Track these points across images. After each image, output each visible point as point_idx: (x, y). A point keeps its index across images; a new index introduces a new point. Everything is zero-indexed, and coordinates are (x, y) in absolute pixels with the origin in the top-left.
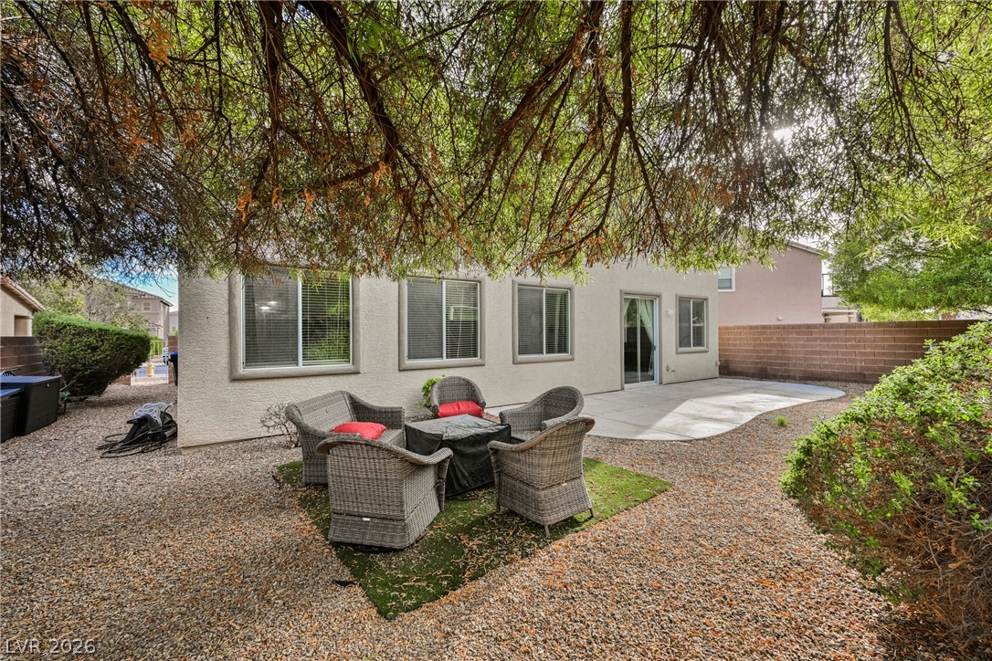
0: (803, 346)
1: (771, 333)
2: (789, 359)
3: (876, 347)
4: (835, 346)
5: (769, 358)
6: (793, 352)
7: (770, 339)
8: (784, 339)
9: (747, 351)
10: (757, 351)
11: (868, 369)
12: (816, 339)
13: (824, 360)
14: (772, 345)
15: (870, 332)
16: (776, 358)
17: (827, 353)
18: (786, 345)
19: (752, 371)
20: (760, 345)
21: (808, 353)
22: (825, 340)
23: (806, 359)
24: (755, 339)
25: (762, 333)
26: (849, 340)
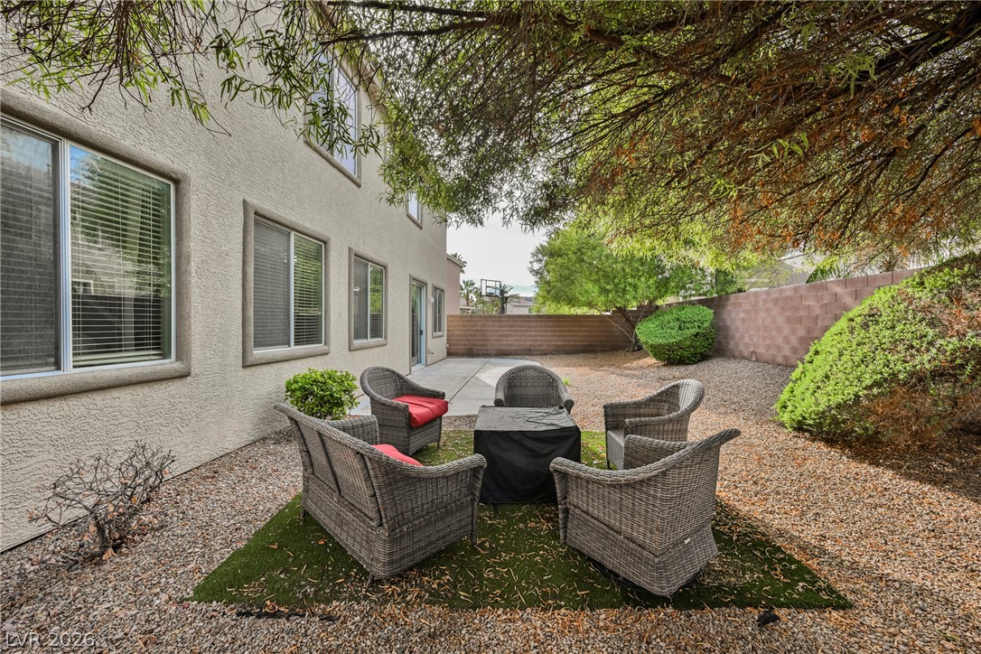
0: (497, 331)
1: (476, 321)
2: (487, 340)
3: (537, 331)
4: (515, 331)
5: (475, 340)
6: (491, 336)
7: (475, 326)
8: (484, 326)
9: (459, 335)
10: (466, 336)
11: (533, 346)
12: (504, 326)
13: (509, 340)
14: (477, 330)
15: (534, 321)
16: (479, 340)
17: (511, 335)
18: (486, 331)
19: (462, 351)
20: (468, 330)
21: (500, 336)
22: (510, 326)
23: (498, 341)
24: (465, 326)
25: (469, 321)
26: (523, 326)
